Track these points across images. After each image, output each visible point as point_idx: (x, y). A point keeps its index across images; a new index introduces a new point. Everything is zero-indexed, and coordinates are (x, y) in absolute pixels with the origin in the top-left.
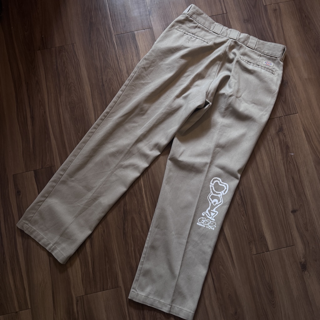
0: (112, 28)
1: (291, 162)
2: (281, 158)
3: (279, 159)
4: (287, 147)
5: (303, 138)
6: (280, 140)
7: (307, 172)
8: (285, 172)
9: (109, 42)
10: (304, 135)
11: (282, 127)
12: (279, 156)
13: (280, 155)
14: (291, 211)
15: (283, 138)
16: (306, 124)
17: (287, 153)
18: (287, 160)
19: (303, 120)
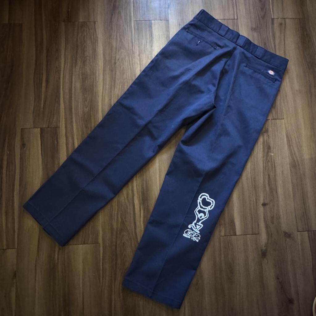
0: (133, 14)
1: (269, 160)
2: (262, 156)
3: (260, 157)
4: (269, 148)
5: (285, 141)
6: (264, 140)
7: (283, 172)
8: (263, 168)
9: (127, 25)
10: (285, 139)
11: (268, 129)
12: (260, 154)
13: (262, 153)
14: (261, 203)
15: (267, 138)
16: (289, 130)
17: (268, 152)
18: (267, 159)
19: (287, 126)
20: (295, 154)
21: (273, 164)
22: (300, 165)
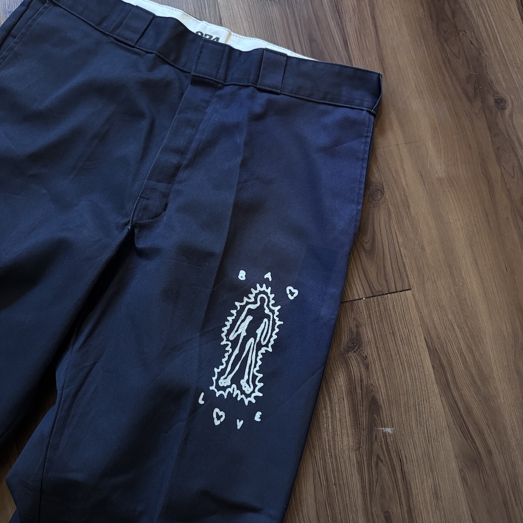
1: (382, 457)
2: (351, 443)
3: (345, 448)
4: (374, 406)
5: (427, 373)
6: (350, 380)
7: (436, 495)
8: (364, 494)
10: (428, 363)
11: (358, 334)
12: (345, 439)
13: (350, 433)
15: (360, 372)
16: (435, 328)
17: (372, 426)
18: (370, 453)
19: (425, 312)
20: (469, 412)
21: (398, 469)
22: (495, 451)
